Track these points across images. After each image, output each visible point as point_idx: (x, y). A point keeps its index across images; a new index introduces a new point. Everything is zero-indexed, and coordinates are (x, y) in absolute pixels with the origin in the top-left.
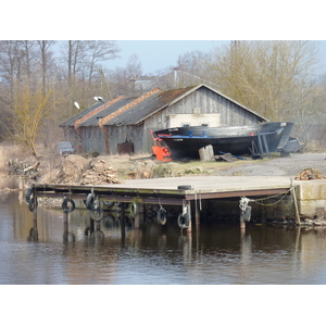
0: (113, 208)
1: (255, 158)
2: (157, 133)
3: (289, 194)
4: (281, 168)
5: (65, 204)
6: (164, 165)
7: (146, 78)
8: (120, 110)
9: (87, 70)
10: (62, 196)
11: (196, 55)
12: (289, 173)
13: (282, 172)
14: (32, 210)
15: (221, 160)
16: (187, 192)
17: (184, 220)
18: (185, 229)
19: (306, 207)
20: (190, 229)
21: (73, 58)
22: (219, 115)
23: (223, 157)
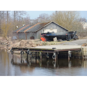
0: (32, 54)
1: (68, 40)
2: (42, 34)
3: (81, 50)
4: (76, 43)
5: (21, 52)
6: (46, 42)
7: (31, 20)
8: (30, 28)
9: (19, 18)
10: (20, 50)
11: (44, 14)
12: (79, 45)
13: (77, 44)
14: (12, 54)
15: (59, 41)
16: (55, 49)
17: (54, 57)
18: (54, 59)
19: (85, 53)
20: (56, 59)
21: (15, 15)
22: (57, 29)
23: (60, 40)
